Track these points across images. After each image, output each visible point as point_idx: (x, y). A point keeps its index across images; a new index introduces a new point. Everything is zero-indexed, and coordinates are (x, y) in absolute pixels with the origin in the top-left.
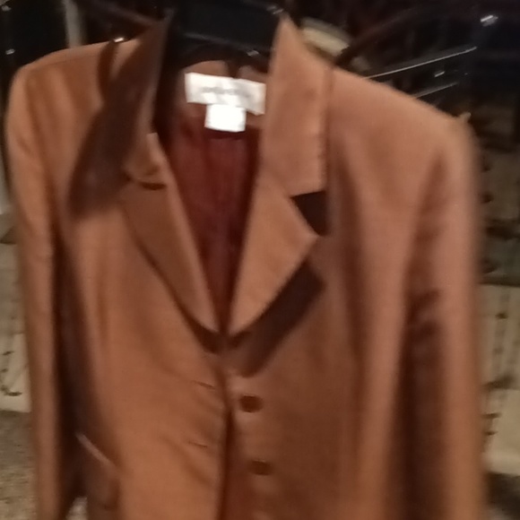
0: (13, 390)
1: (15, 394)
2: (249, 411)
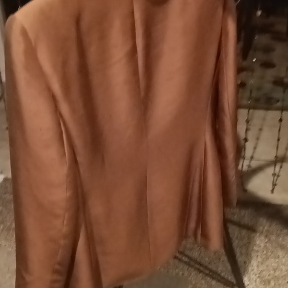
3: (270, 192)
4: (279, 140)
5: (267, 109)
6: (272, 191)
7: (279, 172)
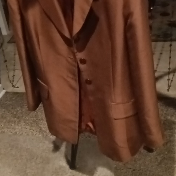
0: (16, 86)
1: (18, 87)
2: (83, 64)
3: (167, 91)
4: (170, 58)
5: (165, 41)
6: (168, 90)
7: (173, 78)
